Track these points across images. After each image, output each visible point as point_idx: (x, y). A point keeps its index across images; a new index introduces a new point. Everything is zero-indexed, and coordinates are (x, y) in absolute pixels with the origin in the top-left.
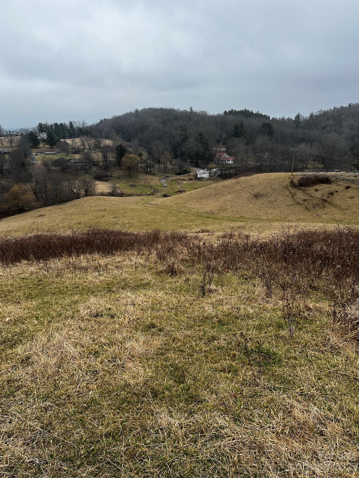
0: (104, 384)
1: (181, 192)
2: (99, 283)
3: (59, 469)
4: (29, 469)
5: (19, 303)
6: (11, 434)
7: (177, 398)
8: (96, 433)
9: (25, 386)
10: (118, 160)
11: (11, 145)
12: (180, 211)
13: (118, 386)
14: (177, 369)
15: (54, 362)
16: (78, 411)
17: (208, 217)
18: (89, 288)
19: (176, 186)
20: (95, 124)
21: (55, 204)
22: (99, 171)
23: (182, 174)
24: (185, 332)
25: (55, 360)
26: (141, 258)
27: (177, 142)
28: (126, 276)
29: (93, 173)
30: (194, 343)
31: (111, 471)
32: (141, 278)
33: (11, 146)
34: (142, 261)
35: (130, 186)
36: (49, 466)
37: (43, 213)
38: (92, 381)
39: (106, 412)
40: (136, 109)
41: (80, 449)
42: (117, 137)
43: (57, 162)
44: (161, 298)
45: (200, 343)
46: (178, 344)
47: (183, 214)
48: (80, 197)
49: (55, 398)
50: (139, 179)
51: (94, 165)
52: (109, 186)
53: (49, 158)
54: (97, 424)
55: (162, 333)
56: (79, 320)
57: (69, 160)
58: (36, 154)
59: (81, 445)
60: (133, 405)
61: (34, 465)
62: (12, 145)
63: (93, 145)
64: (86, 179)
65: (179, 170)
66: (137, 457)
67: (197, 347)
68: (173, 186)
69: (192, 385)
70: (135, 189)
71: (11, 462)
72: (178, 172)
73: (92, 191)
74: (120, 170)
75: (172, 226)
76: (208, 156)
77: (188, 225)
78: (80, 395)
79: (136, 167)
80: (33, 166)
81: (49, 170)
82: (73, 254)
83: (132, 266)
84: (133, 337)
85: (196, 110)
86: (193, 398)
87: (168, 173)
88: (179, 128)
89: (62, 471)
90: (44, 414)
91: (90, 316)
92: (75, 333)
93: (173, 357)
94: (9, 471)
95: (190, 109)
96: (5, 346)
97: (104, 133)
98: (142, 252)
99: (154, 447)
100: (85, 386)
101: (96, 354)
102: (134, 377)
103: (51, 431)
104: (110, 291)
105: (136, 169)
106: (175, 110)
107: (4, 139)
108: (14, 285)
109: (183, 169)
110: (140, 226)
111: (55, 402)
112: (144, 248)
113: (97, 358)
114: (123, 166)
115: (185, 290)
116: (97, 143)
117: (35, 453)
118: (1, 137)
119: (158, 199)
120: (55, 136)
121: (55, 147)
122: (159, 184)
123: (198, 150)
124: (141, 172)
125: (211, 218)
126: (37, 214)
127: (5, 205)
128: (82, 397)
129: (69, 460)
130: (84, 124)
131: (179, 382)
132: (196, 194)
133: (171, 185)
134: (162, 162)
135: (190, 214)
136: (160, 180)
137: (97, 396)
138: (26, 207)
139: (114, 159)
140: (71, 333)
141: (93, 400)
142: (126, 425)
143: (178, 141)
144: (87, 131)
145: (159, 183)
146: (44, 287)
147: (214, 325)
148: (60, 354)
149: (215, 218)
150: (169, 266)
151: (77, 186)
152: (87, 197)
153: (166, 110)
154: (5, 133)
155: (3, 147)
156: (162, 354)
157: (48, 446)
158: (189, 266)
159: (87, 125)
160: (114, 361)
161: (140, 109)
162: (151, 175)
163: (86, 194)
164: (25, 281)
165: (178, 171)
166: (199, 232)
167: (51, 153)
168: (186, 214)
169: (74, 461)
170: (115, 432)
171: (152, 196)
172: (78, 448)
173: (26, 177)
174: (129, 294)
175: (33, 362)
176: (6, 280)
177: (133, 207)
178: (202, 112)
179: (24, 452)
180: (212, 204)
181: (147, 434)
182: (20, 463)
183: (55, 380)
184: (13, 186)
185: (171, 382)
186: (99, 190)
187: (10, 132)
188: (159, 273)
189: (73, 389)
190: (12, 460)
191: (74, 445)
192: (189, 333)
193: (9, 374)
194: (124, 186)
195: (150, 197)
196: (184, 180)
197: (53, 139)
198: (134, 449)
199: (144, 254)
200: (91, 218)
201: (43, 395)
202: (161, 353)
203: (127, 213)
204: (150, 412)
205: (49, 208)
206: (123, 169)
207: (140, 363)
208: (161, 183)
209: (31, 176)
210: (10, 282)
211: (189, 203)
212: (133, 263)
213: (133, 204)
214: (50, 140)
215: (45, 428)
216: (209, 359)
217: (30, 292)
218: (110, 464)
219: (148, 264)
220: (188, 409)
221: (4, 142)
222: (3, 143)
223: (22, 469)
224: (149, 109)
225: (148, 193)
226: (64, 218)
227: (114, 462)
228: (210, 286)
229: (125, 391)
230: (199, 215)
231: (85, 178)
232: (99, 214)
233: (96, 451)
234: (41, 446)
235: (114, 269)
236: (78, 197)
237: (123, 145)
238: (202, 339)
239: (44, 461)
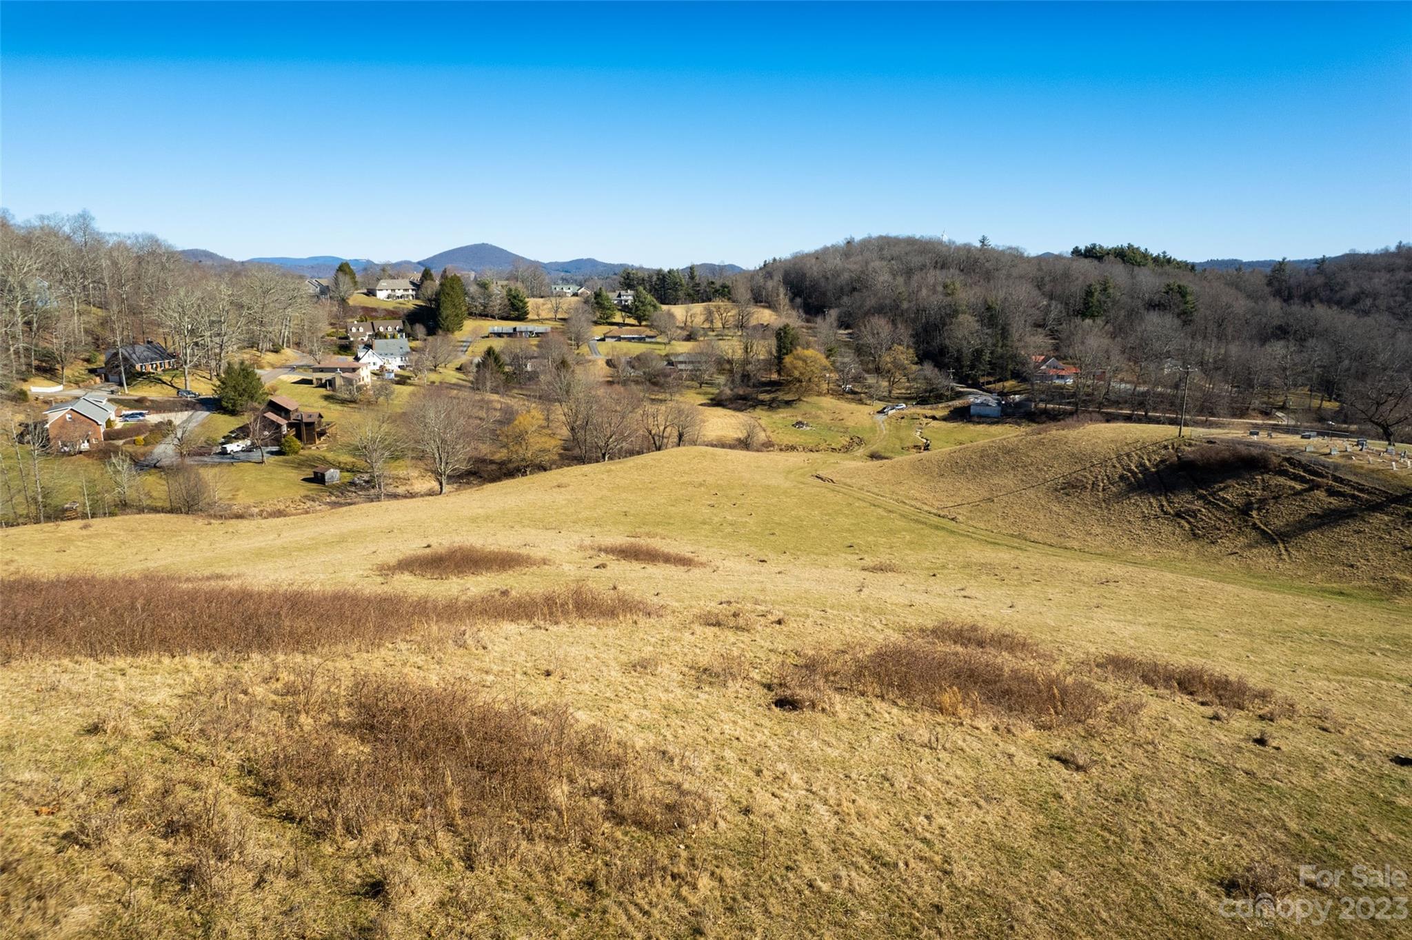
1: (917, 448)
11: (556, 315)
17: (937, 528)
19: (909, 432)
22: (730, 387)
23: (932, 404)
33: (555, 319)
35: (792, 425)
37: (568, 480)
40: (850, 236)
48: (664, 447)
50: (819, 410)
52: (742, 422)
57: (667, 357)
58: (603, 340)
62: (558, 317)
63: (732, 321)
65: (927, 391)
68: (903, 434)
70: (805, 434)
72: (921, 398)
73: (696, 434)
79: (817, 380)
80: (588, 366)
85: (997, 245)
88: (940, 289)
95: (981, 241)
97: (764, 294)
105: (817, 385)
106: (942, 243)
107: (543, 304)
109: (935, 391)
116: (741, 317)
119: (854, 461)
121: (646, 323)
122: (868, 426)
123: (980, 344)
124: (827, 393)
133: (898, 428)
136: (871, 414)
145: (867, 423)
152: (680, 448)
155: (538, 321)
161: (859, 237)
162: (854, 400)
163: (679, 440)
165: (924, 394)
171: (841, 454)
178: (1009, 248)
186: (715, 430)
194: (780, 425)
196: (933, 418)
213: (781, 473)
222: (540, 311)
225: (833, 446)
236: (658, 448)
237: (791, 326)
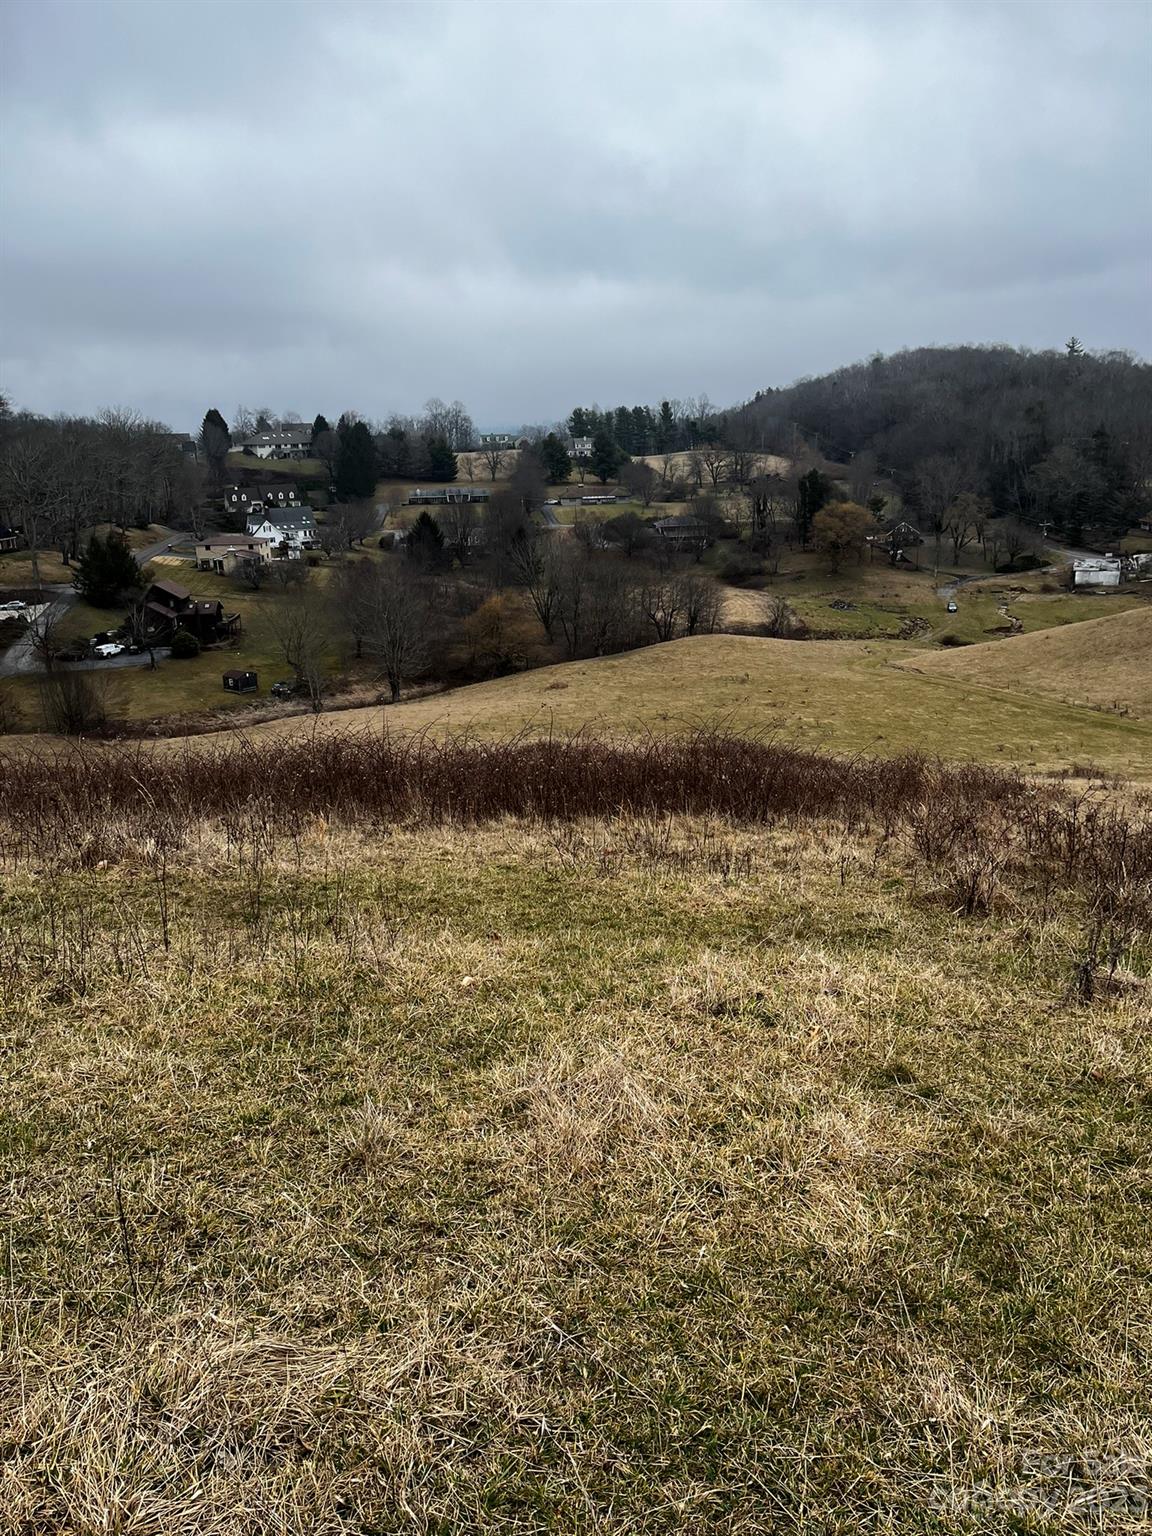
0: (742, 1233)
1: (1006, 630)
2: (723, 908)
3: (605, 1465)
4: (518, 1442)
5: (497, 938)
6: (472, 1321)
7: (988, 1337)
8: (718, 1382)
9: (513, 1187)
10: (801, 521)
11: (494, 475)
12: (998, 696)
13: (786, 1250)
14: (985, 1235)
15: (594, 1132)
16: (662, 1297)
17: (1105, 725)
18: (694, 921)
19: (990, 610)
20: (740, 406)
21: (598, 655)
22: (739, 557)
23: (1018, 572)
24: (1017, 1115)
25: (594, 1127)
26: (859, 844)
27: (1010, 460)
28: (811, 896)
29: (718, 562)
30: (1051, 1162)
31: (765, 1516)
32: (861, 911)
33: (494, 480)
34: (862, 854)
35: (830, 606)
36: (577, 1447)
37: (563, 680)
38: (704, 1213)
39: (747, 1323)
40: (875, 353)
41: (669, 1419)
42: (805, 448)
43: (613, 527)
44: (931, 986)
45: (1072, 1163)
46: (989, 1151)
47: (1008, 706)
48: (674, 637)
49: (596, 1241)
50: (864, 583)
51: (725, 537)
52: (762, 604)
53: (593, 513)
54: (721, 1356)
55: (933, 1106)
56: (665, 1015)
57: (650, 522)
58: (559, 504)
59: (672, 1407)
60: (835, 1324)
61: (536, 1433)
62: (497, 476)
63: (725, 474)
64: (695, 581)
65: (1008, 555)
66: (848, 1494)
67: (1063, 1175)
68: (981, 612)
69: (1044, 1304)
70: (849, 617)
71: (471, 1406)
72: (1001, 565)
73: (711, 618)
74: (805, 552)
75: (966, 746)
76: (1122, 509)
77: (1025, 746)
78: (667, 1251)
79: (859, 544)
80: (547, 538)
81: (590, 551)
82: (645, 809)
83: (829, 866)
84: (836, 1101)
85: (1092, 350)
86: (1045, 1348)
87: (967, 566)
88: (1021, 414)
89: (614, 1475)
90: (565, 1282)
91: (699, 1010)
92: (654, 1055)
93: (975, 1192)
94: (464, 1434)
95: (1069, 346)
96: (458, 1058)
97: (763, 436)
98: (863, 825)
99: (906, 1477)
100: (685, 1227)
101: (719, 1132)
102: (839, 1233)
103: (584, 1338)
104: (759, 939)
105: (859, 550)
106: (1011, 352)
107: (476, 459)
108: (482, 884)
109: (1023, 554)
110: (853, 737)
111: (594, 1253)
112: (869, 814)
113: (720, 1145)
114: (815, 540)
115: (1014, 971)
116: (739, 467)
117: (539, 1398)
118: (470, 451)
119: (924, 650)
120: (617, 446)
121: (613, 481)
122: (932, 603)
123: (1085, 486)
124: (872, 561)
125: (1116, 726)
126: (546, 680)
127: (462, 649)
128: (673, 1256)
129: (637, 1447)
130: (703, 407)
131: (994, 1282)
132: (1062, 641)
133: (974, 605)
134: (949, 530)
135: (1034, 708)
136: (934, 589)
137: (720, 1265)
138: (518, 658)
139: (788, 519)
140: (642, 1051)
141: (707, 1274)
142: (811, 1380)
143: (1013, 457)
144: (713, 429)
145: (930, 599)
146: (563, 901)
147: (1129, 1110)
148: (611, 1110)
149: (1131, 731)
150: (961, 883)
151: (668, 602)
152: (695, 637)
153: (978, 352)
154: (481, 442)
155: (473, 482)
156: (933, 1174)
157: (574, 1384)
158: (1031, 890)
159: (712, 411)
160: (772, 1165)
161: (888, 352)
162: (908, 570)
163: (692, 626)
164: (512, 875)
165: (1005, 558)
166: (1064, 774)
167: (599, 500)
168: (1022, 707)
169: (651, 1453)
170: (777, 1395)
171: (902, 641)
172: (664, 1414)
173: (524, 569)
174: (821, 956)
175: (535, 1119)
176: (461, 866)
177: (836, 674)
178: (1112, 353)
179: (508, 1386)
180: (1123, 677)
181: (882, 1431)
182: (496, 1416)
183: (596, 1187)
184: (489, 594)
185: (964, 1277)
186: (732, 614)
187: (493, 438)
188: (922, 903)
189: (647, 1226)
190: (473, 1400)
191: (650, 1402)
192: (1032, 1119)
193: (470, 1142)
194: (813, 606)
195: (897, 645)
196: (1023, 590)
197: (610, 454)
198: (840, 1466)
199: (867, 832)
200: (701, 701)
201: (561, 1222)
202: (931, 1169)
203: (813, 695)
204: (894, 1360)
205: (580, 666)
206: (812, 551)
207: (858, 1189)
208: (939, 600)
209: (537, 568)
210: (473, 873)
211: (1033, 672)
212: (834, 857)
213: (838, 664)
214: (601, 461)
215: (568, 1327)
216: (1109, 1227)
217: (524, 908)
218: (759, 1493)
219: (883, 865)
220: (1028, 1384)
221: (475, 467)
222: (473, 469)
223: (500, 1435)
224: (922, 351)
225: (889, 631)
226: (620, 699)
227: (774, 1491)
228: (1112, 972)
229: (810, 1271)
230: (1068, 715)
231: (694, 576)
232: (723, 690)
233: (719, 1439)
234: (556, 1379)
235: (771, 869)
236: (667, 636)
237: (821, 472)
238: (1079, 1149)
239: (564, 1428)
